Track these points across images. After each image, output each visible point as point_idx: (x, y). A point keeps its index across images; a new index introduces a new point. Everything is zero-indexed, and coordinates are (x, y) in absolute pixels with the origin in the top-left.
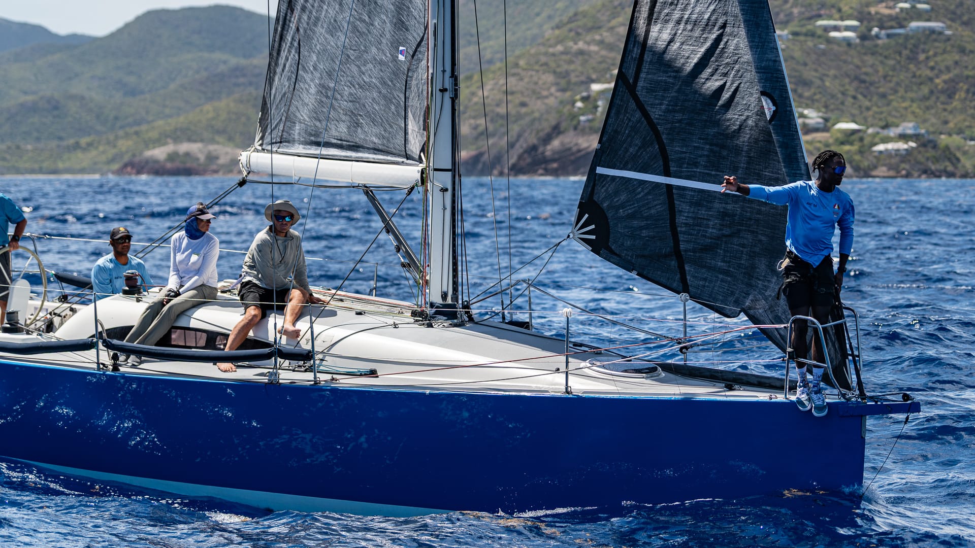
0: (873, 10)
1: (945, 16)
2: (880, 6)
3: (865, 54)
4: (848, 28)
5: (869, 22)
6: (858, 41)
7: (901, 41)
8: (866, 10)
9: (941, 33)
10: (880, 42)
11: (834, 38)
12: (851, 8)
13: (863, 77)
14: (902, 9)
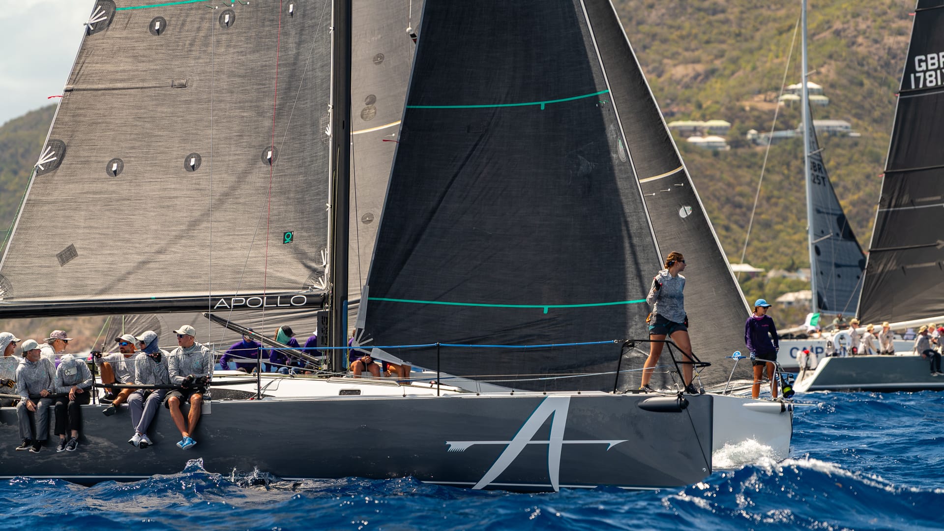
0: (747, 105)
1: (849, 112)
2: (756, 99)
3: (739, 167)
4: (713, 131)
5: (743, 122)
6: (728, 148)
7: (788, 148)
8: (738, 104)
9: (844, 135)
10: (759, 149)
11: (695, 143)
12: (717, 102)
13: (738, 199)
14: (788, 102)
